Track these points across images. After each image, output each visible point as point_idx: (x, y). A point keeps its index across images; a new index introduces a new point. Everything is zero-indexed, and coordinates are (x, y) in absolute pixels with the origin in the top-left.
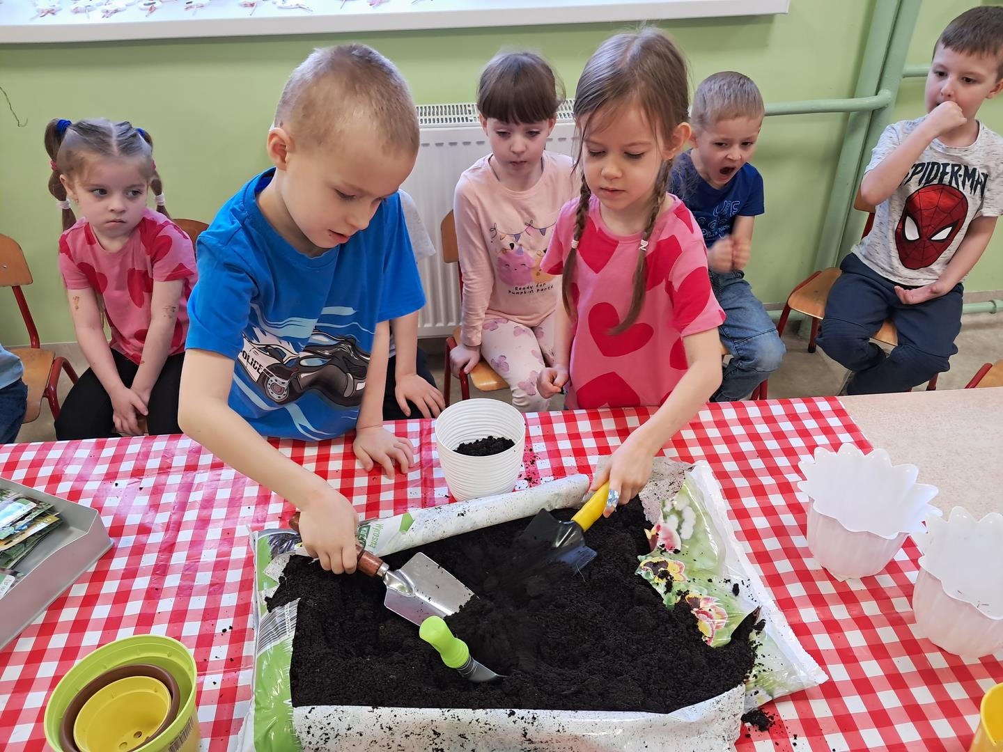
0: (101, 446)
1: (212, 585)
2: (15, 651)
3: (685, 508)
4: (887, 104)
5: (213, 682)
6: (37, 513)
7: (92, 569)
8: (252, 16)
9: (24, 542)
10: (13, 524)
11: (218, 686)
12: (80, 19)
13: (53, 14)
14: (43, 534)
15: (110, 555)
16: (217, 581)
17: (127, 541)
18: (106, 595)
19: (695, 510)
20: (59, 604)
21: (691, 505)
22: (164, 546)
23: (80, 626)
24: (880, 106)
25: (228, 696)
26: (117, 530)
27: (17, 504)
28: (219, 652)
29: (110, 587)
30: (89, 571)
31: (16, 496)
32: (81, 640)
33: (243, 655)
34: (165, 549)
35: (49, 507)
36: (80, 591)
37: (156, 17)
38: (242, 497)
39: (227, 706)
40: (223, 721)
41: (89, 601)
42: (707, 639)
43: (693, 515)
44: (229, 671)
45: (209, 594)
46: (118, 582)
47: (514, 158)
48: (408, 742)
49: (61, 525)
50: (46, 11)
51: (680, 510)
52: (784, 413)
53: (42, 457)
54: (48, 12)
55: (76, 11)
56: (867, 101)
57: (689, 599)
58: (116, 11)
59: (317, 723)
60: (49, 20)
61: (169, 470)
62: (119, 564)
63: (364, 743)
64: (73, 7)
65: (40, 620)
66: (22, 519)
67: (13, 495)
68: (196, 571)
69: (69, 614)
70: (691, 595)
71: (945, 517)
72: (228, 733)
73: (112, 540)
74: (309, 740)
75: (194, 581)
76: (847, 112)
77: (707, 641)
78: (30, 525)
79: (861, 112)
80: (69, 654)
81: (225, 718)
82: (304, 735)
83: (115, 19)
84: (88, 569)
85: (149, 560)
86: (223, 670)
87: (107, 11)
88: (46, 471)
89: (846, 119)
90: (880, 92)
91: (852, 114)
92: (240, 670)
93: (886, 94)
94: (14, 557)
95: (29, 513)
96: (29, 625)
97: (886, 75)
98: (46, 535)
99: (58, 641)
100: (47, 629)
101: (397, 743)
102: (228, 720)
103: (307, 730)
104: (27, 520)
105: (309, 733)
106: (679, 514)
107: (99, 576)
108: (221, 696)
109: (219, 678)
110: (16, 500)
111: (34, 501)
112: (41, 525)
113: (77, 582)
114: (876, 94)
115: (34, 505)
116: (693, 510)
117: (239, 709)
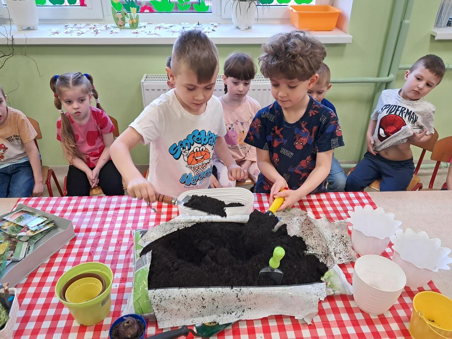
0: (70, 200)
1: (115, 251)
2: (38, 272)
4: (392, 80)
5: (115, 286)
6: (47, 222)
7: (68, 244)
8: (137, 37)
9: (41, 232)
10: (38, 225)
11: (118, 287)
12: (68, 36)
13: (58, 34)
14: (48, 231)
15: (74, 239)
16: (117, 250)
17: (82, 234)
18: (74, 254)
20: (55, 256)
22: (96, 237)
23: (63, 264)
24: (389, 81)
25: (121, 291)
26: (77, 230)
27: (39, 219)
28: (119, 275)
29: (75, 251)
30: (67, 244)
31: (39, 216)
32: (64, 269)
33: (128, 277)
34: (97, 238)
35: (52, 220)
36: (63, 251)
37: (98, 36)
38: (127, 220)
39: (121, 294)
40: (120, 299)
41: (67, 255)
44: (121, 282)
45: (114, 254)
46: (78, 249)
47: (239, 93)
48: (192, 302)
49: (55, 227)
50: (55, 33)
52: (345, 197)
53: (47, 203)
54: (56, 33)
55: (67, 33)
56: (385, 78)
58: (83, 33)
59: (157, 294)
60: (56, 36)
61: (97, 209)
62: (78, 242)
63: (175, 302)
64: (65, 31)
65: (47, 261)
66: (42, 223)
67: (37, 215)
68: (109, 246)
69: (59, 260)
71: (404, 232)
72: (121, 304)
73: (76, 234)
74: (154, 301)
75: (108, 250)
76: (376, 83)
78: (44, 226)
79: (382, 83)
80: (59, 274)
81: (120, 298)
82: (152, 299)
83: (82, 36)
84: (67, 243)
85: (90, 241)
86: (119, 282)
87: (79, 33)
88: (49, 209)
89: (376, 85)
90: (390, 75)
91: (378, 83)
92: (126, 282)
93: (392, 76)
94: (37, 238)
95: (44, 222)
96: (43, 263)
97: (392, 69)
98: (49, 232)
99: (55, 269)
100: (50, 265)
101: (188, 303)
102: (121, 299)
103: (153, 297)
104: (43, 224)
105: (154, 298)
107: (71, 247)
108: (119, 291)
109: (118, 284)
110: (39, 217)
111: (46, 217)
112: (47, 227)
113: (62, 248)
114: (388, 76)
115: (46, 219)
117: (126, 296)
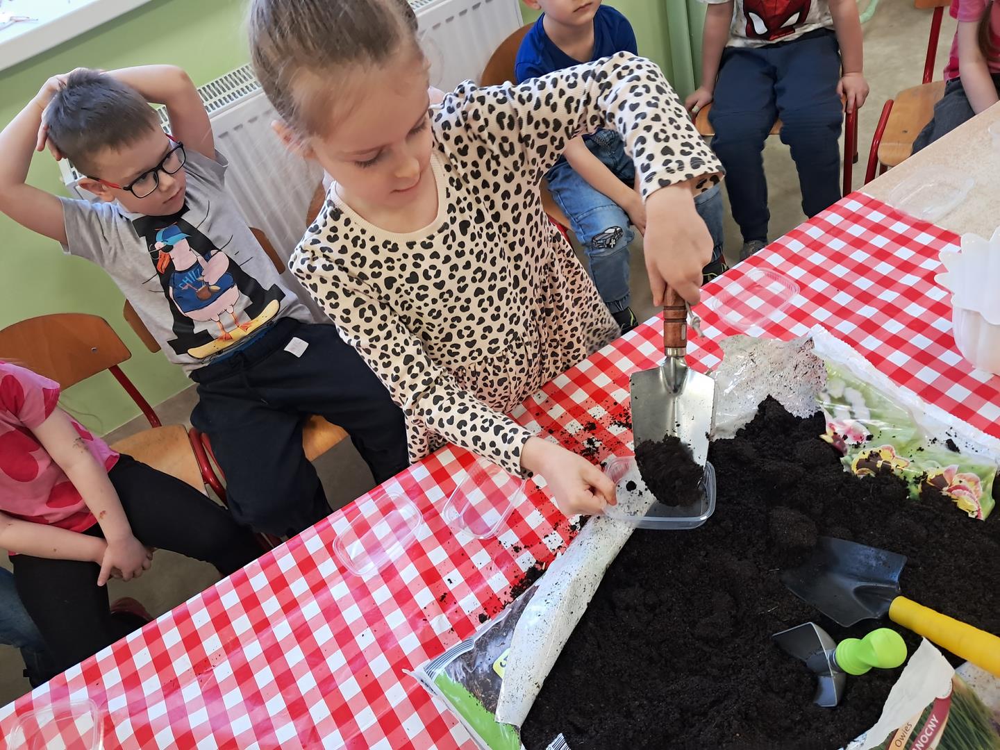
3: (844, 392)
19: (856, 387)
21: (848, 385)
42: (976, 514)
43: (858, 394)
51: (840, 395)
57: (932, 481)
70: (931, 476)
77: (977, 516)
106: (842, 400)
116: (854, 388)
